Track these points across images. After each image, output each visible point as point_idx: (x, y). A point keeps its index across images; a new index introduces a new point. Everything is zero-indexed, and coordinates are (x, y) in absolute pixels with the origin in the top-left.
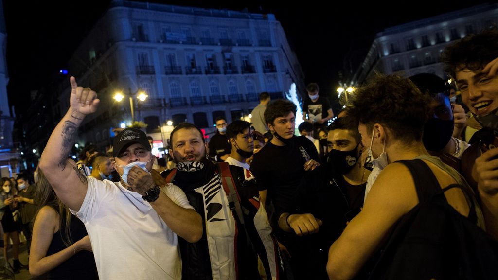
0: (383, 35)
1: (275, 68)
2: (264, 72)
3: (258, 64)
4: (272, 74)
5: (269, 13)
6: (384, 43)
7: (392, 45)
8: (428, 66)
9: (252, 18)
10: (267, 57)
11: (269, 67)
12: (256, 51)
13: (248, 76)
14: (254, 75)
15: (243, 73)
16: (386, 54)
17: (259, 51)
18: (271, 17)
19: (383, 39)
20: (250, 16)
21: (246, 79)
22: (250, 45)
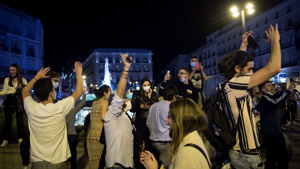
0: (98, 51)
1: (35, 55)
2: (27, 55)
3: (24, 49)
4: (32, 58)
5: (38, 19)
6: (97, 56)
7: (101, 58)
8: (116, 73)
9: (26, 18)
10: (30, 46)
11: (31, 53)
12: (24, 40)
13: (15, 55)
14: (20, 55)
15: (12, 52)
16: (97, 62)
17: (26, 40)
18: (38, 21)
19: (97, 53)
20: (24, 16)
21: (13, 57)
22: (20, 35)
